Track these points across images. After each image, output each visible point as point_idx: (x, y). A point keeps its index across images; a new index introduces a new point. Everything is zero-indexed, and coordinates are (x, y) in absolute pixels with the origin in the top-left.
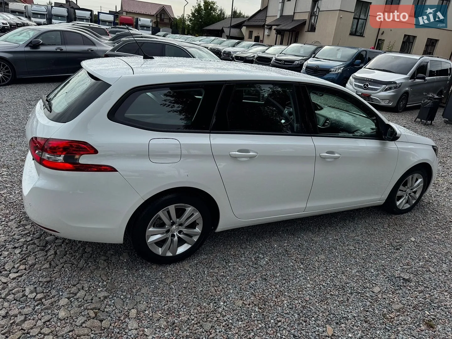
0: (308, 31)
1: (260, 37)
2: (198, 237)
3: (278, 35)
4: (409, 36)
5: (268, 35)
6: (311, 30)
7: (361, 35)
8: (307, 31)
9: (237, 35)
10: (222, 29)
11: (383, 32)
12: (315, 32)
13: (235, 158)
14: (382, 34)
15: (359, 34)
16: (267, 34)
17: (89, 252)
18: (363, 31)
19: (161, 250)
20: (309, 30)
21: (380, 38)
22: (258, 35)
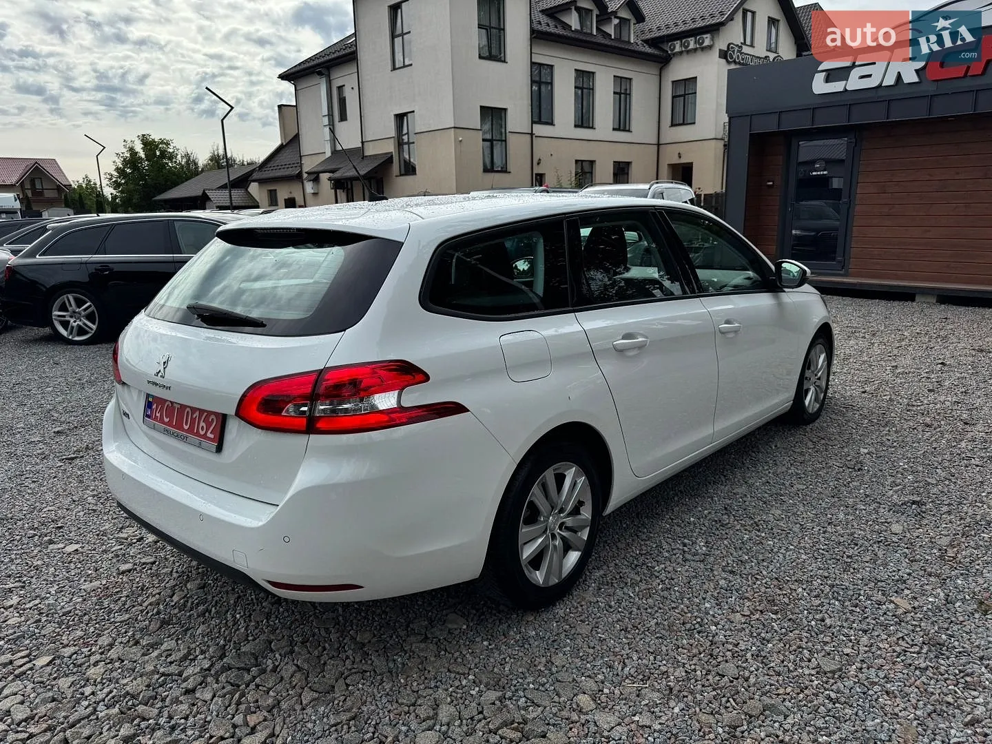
0: (401, 175)
1: (297, 199)
2: (587, 530)
3: (338, 190)
4: (582, 161)
5: (315, 194)
6: (405, 171)
7: (504, 170)
8: (399, 174)
9: (241, 201)
10: (204, 193)
11: (540, 159)
12: (415, 174)
13: (620, 351)
14: (538, 164)
15: (500, 169)
16: (312, 191)
17: (370, 642)
18: (504, 161)
19: (541, 574)
20: (403, 172)
21: (537, 172)
22: (291, 196)
